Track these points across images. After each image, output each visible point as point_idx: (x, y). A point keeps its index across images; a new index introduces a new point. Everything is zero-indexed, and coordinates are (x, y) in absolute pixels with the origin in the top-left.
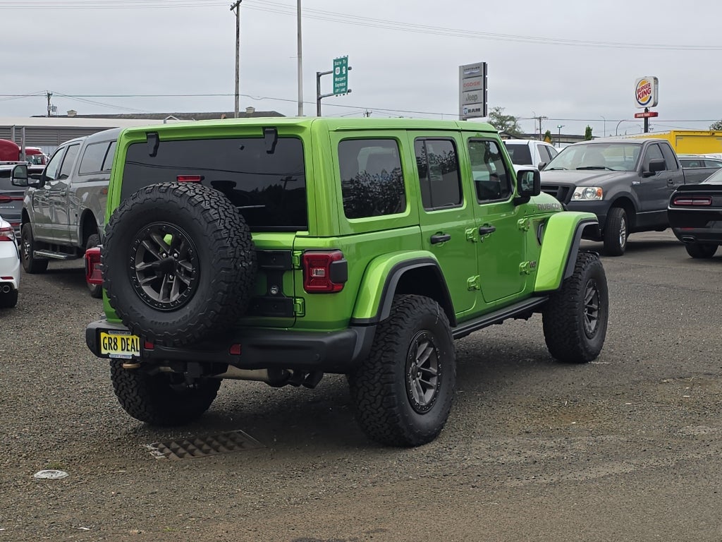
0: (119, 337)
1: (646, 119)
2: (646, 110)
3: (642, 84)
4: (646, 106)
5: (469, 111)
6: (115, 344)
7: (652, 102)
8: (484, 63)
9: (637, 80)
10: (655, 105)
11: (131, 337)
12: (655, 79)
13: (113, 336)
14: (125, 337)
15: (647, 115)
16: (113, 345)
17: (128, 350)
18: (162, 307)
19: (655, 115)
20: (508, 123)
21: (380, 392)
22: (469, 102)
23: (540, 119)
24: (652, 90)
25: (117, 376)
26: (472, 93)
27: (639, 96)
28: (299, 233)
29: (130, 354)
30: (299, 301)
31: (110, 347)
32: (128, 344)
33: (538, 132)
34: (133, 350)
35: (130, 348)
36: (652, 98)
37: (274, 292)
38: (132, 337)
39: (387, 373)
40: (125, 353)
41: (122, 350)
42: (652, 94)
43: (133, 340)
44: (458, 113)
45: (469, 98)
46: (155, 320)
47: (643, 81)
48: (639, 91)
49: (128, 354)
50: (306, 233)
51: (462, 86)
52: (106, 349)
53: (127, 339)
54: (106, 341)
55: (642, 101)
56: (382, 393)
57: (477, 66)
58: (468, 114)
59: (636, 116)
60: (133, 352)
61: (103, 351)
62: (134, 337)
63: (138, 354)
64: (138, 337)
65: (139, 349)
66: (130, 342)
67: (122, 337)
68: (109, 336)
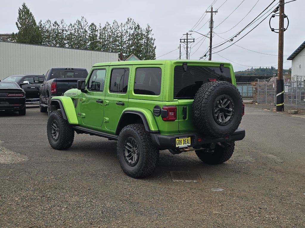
0: (182, 140)
6: (181, 142)
11: (187, 139)
13: (180, 140)
14: (185, 139)
17: (186, 144)
29: (187, 145)
31: (179, 144)
32: (186, 142)
35: (186, 143)
40: (185, 145)
41: (184, 144)
43: (187, 140)
52: (177, 145)
54: (178, 142)
60: (188, 144)
61: (177, 146)
62: (188, 139)
63: (190, 145)
64: (190, 138)
65: (190, 143)
66: (186, 141)
67: (184, 139)
68: (179, 140)
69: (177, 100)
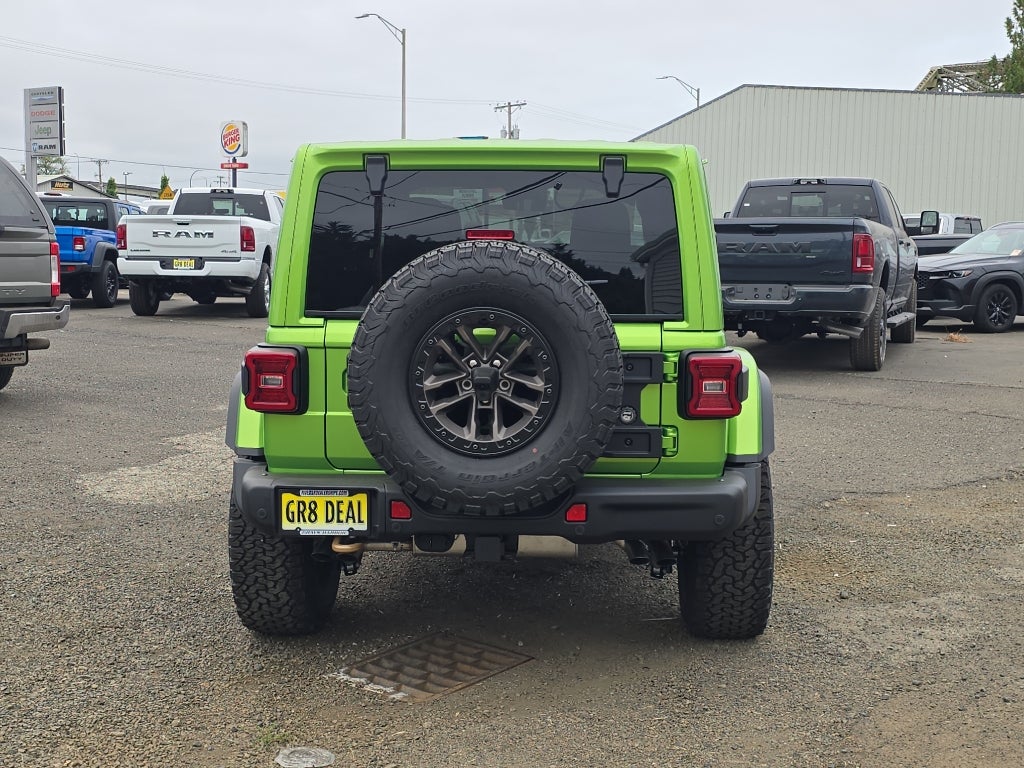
0: (321, 501)
1: (235, 170)
2: (234, 160)
3: (229, 128)
4: (234, 155)
5: (40, 147)
6: (313, 511)
7: (240, 152)
8: (60, 88)
9: (222, 123)
10: (244, 155)
11: (346, 499)
12: (244, 124)
13: (307, 499)
14: (334, 500)
15: (235, 166)
16: (306, 515)
17: (339, 521)
18: (478, 450)
19: (245, 166)
20: (54, 165)
21: (754, 562)
22: (39, 136)
23: (99, 162)
24: (241, 136)
25: (246, 562)
26: (42, 125)
27: (226, 143)
28: (667, 325)
29: (345, 527)
30: (671, 433)
31: (302, 518)
32: (339, 512)
33: (97, 180)
34: (351, 520)
35: (343, 517)
36: (241, 147)
37: (626, 419)
38: (351, 499)
39: (765, 535)
40: (335, 526)
41: (327, 521)
42: (241, 142)
43: (351, 503)
44: (24, 149)
45: (40, 130)
46: (467, 473)
47: (229, 126)
48: (225, 137)
49: (341, 528)
50: (683, 325)
51: (29, 115)
52: (292, 521)
53: (339, 503)
54: (294, 508)
55: (230, 149)
56: (756, 565)
57: (50, 91)
58: (38, 150)
59: (222, 166)
60: (352, 525)
61: (286, 525)
62: (355, 499)
63: (363, 527)
64: (363, 498)
65: (364, 517)
66: (344, 508)
67: (329, 499)
68: (300, 499)
69: (320, 321)
